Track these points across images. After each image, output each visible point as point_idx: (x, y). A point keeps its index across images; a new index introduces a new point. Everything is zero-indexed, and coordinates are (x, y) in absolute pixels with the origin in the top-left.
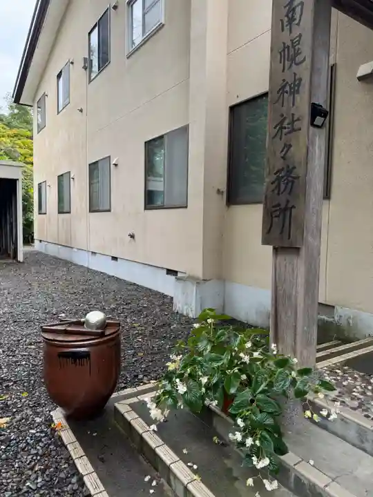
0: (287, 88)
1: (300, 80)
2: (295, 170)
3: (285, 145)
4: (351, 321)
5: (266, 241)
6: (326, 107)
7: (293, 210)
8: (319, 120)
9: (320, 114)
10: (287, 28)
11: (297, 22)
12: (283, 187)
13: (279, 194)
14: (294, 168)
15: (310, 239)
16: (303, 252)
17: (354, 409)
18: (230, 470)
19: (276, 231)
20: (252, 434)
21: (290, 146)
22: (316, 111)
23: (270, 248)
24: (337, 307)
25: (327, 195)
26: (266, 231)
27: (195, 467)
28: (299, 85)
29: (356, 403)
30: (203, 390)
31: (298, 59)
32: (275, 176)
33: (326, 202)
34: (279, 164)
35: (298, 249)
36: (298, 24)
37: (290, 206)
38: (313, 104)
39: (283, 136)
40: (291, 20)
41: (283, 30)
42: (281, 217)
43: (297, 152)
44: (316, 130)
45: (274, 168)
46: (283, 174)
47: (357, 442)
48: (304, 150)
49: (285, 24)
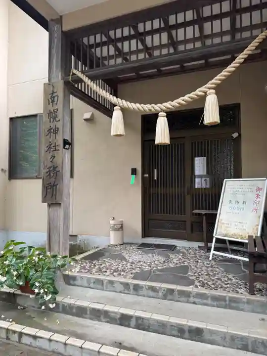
0: (52, 131)
1: (58, 128)
2: (57, 168)
3: (52, 156)
4: (85, 242)
5: (44, 201)
6: (69, 140)
7: (57, 186)
8: (67, 146)
9: (68, 144)
10: (51, 104)
11: (56, 102)
12: (52, 174)
13: (50, 178)
14: (57, 167)
15: (65, 199)
16: (62, 205)
17: (86, 272)
18: (30, 316)
19: (49, 196)
20: (43, 288)
21: (54, 157)
22: (66, 142)
23: (46, 204)
24: (79, 236)
25: (72, 176)
26: (44, 196)
27: (11, 320)
28: (58, 131)
29: (87, 271)
30: (15, 278)
31: (57, 119)
32: (48, 170)
33: (72, 179)
34: (50, 165)
35: (60, 204)
36: (56, 104)
37: (56, 184)
38: (64, 139)
39: (51, 152)
40: (53, 101)
41: (49, 104)
42: (52, 189)
43: (58, 160)
44: (66, 150)
45: (47, 166)
46: (51, 169)
47: (87, 285)
48: (61, 160)
49: (50, 102)
